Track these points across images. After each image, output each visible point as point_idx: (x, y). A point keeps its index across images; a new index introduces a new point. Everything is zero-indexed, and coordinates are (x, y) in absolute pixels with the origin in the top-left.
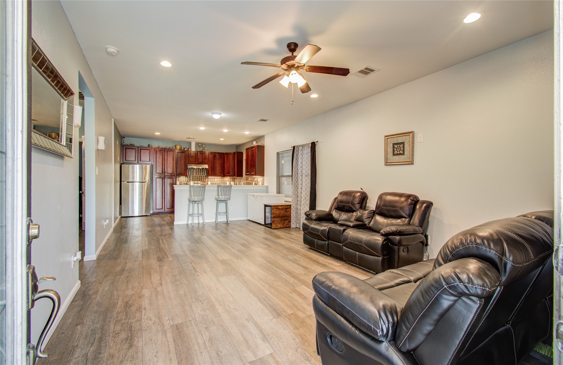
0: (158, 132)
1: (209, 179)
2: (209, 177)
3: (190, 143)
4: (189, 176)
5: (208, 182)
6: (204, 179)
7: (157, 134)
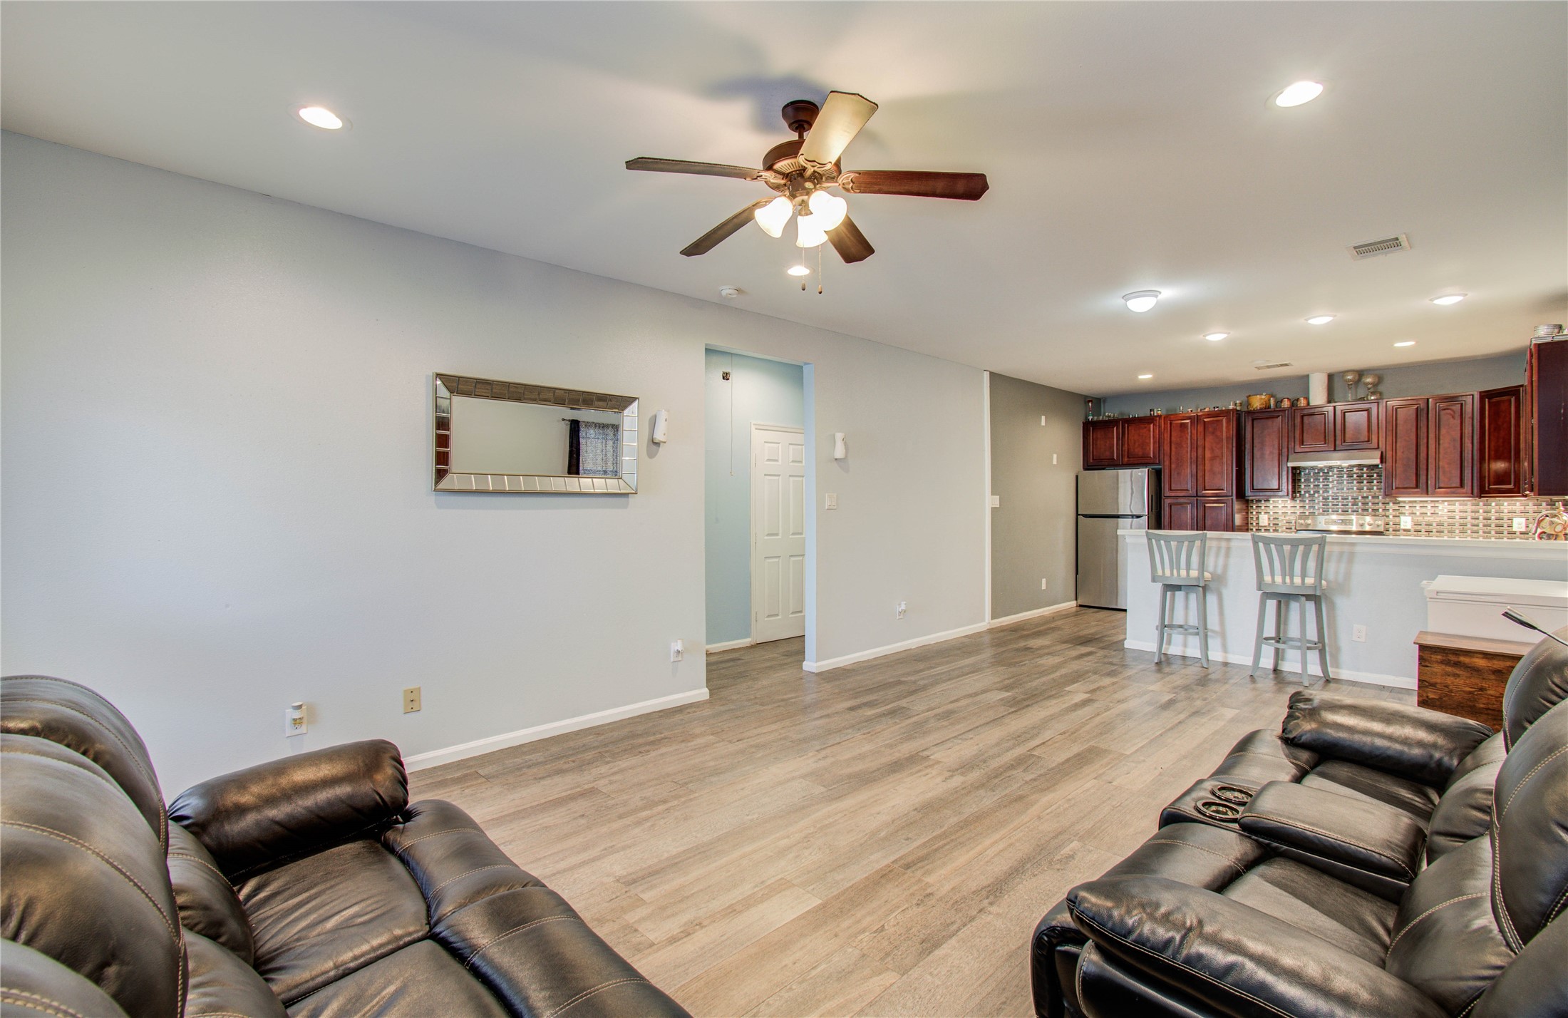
0: (1145, 371)
1: (1402, 505)
2: (1400, 499)
3: (1304, 380)
4: (1309, 494)
5: (1397, 520)
6: (1376, 507)
7: (1145, 377)
